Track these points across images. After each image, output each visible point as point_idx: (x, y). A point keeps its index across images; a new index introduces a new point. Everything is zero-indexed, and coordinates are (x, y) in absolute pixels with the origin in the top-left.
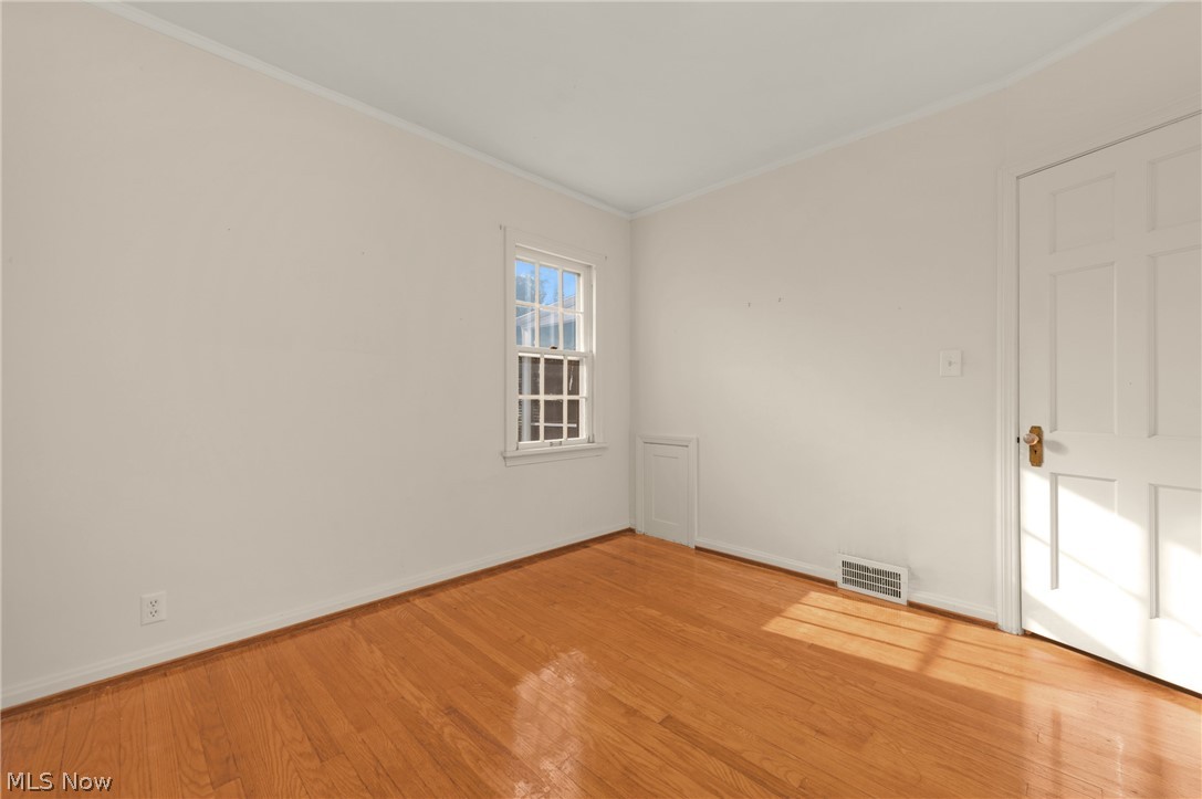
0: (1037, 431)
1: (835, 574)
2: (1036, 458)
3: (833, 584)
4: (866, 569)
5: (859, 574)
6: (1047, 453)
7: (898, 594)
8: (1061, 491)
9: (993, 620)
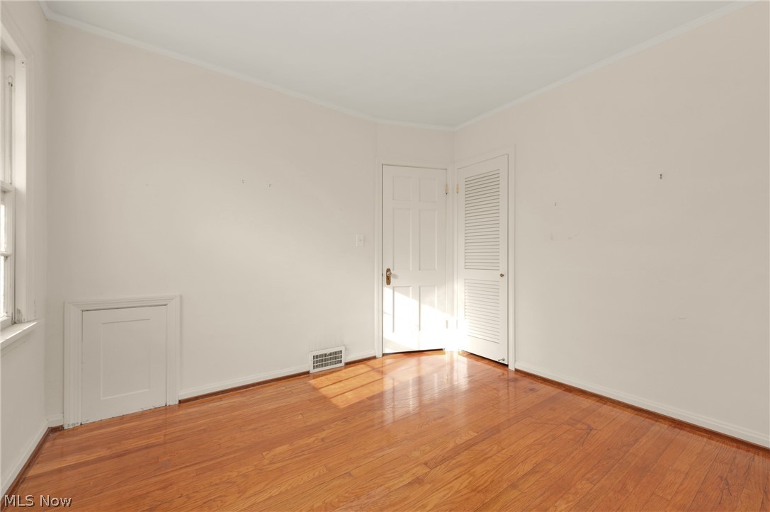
0: (388, 270)
1: (308, 366)
2: (388, 282)
3: (308, 373)
4: (325, 355)
5: (320, 360)
6: (392, 279)
7: (340, 362)
8: (395, 293)
9: (374, 355)
